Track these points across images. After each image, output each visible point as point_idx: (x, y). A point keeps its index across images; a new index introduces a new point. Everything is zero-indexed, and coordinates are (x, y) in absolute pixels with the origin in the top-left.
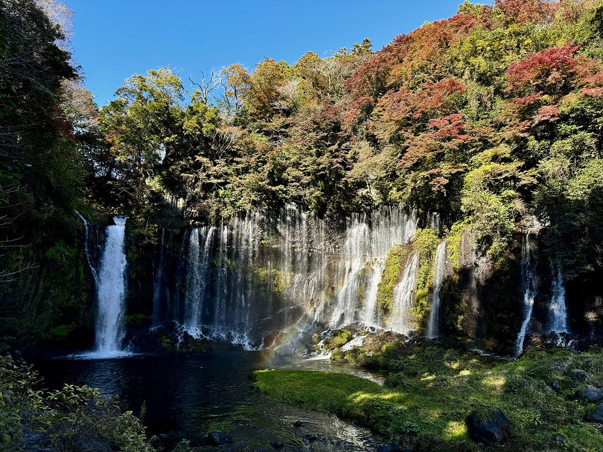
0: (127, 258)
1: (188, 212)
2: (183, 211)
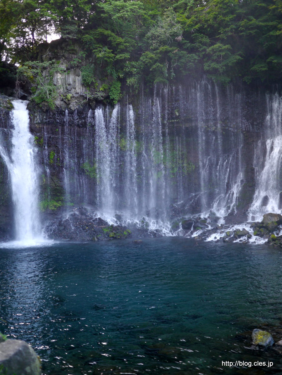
1: (91, 91)
2: (86, 91)
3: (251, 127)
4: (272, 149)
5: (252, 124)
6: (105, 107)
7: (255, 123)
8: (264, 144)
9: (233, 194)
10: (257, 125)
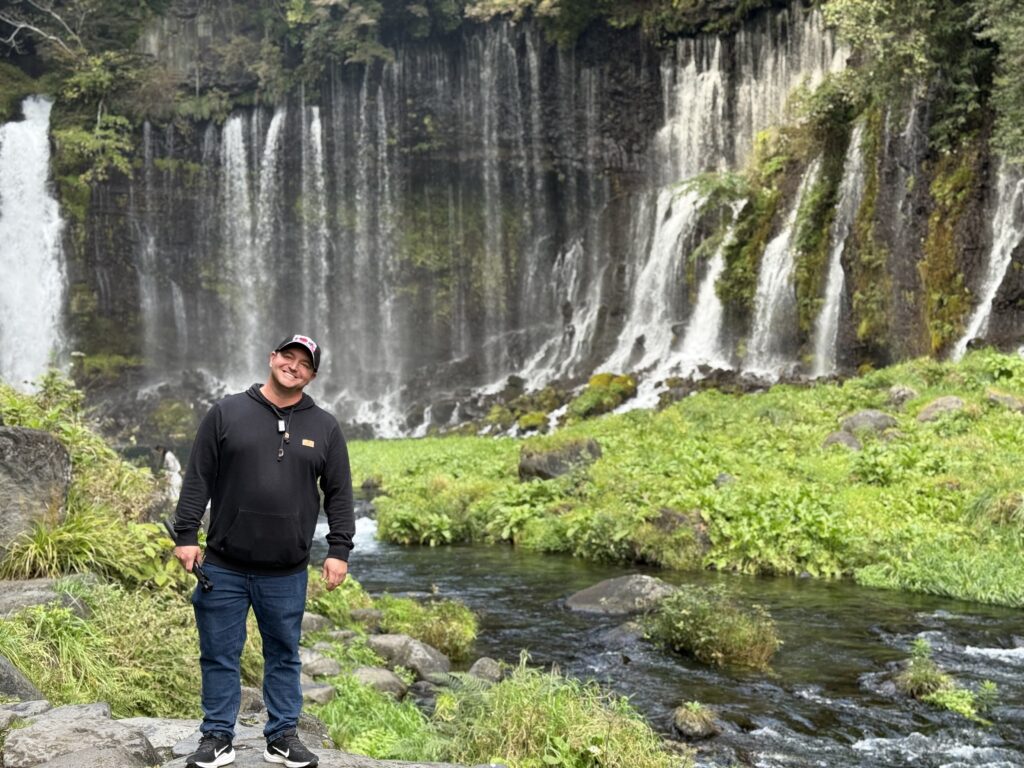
0: (63, 213)
1: (205, 72)
2: (193, 71)
7: (635, 147)
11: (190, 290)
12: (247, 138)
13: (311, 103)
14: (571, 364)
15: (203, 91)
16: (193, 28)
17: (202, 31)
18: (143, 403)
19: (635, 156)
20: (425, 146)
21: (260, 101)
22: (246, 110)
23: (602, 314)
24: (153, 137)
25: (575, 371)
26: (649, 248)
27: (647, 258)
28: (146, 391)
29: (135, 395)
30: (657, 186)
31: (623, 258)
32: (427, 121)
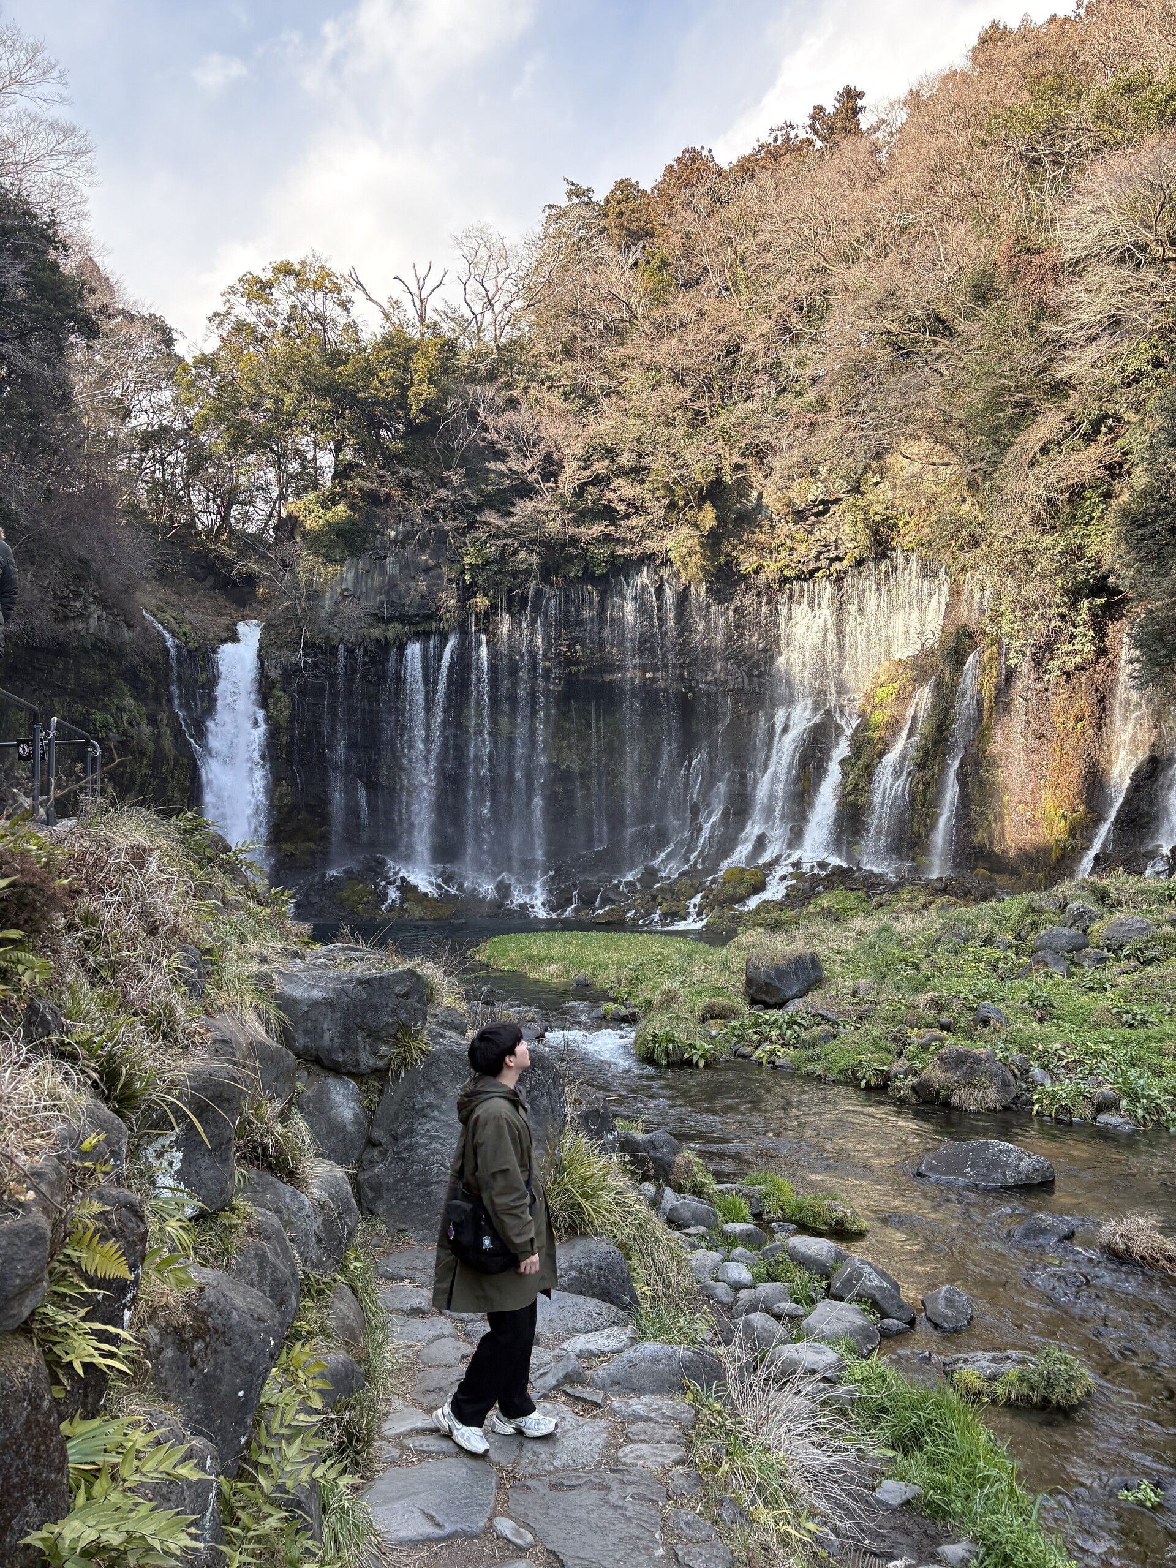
0: (268, 719)
1: (392, 604)
2: (382, 603)
3: (746, 681)
4: (785, 730)
5: (750, 676)
6: (428, 639)
8: (770, 717)
9: (700, 830)
10: (758, 676)
11: (372, 786)
12: (425, 659)
13: (479, 631)
14: (699, 856)
15: (390, 620)
16: (382, 568)
17: (390, 570)
18: (331, 883)
19: (756, 680)
20: (575, 669)
21: (438, 628)
22: (424, 636)
23: (725, 814)
24: (346, 658)
25: (703, 863)
26: (768, 758)
27: (766, 768)
28: (333, 873)
29: (324, 875)
30: (774, 705)
31: (744, 765)
32: (578, 647)
